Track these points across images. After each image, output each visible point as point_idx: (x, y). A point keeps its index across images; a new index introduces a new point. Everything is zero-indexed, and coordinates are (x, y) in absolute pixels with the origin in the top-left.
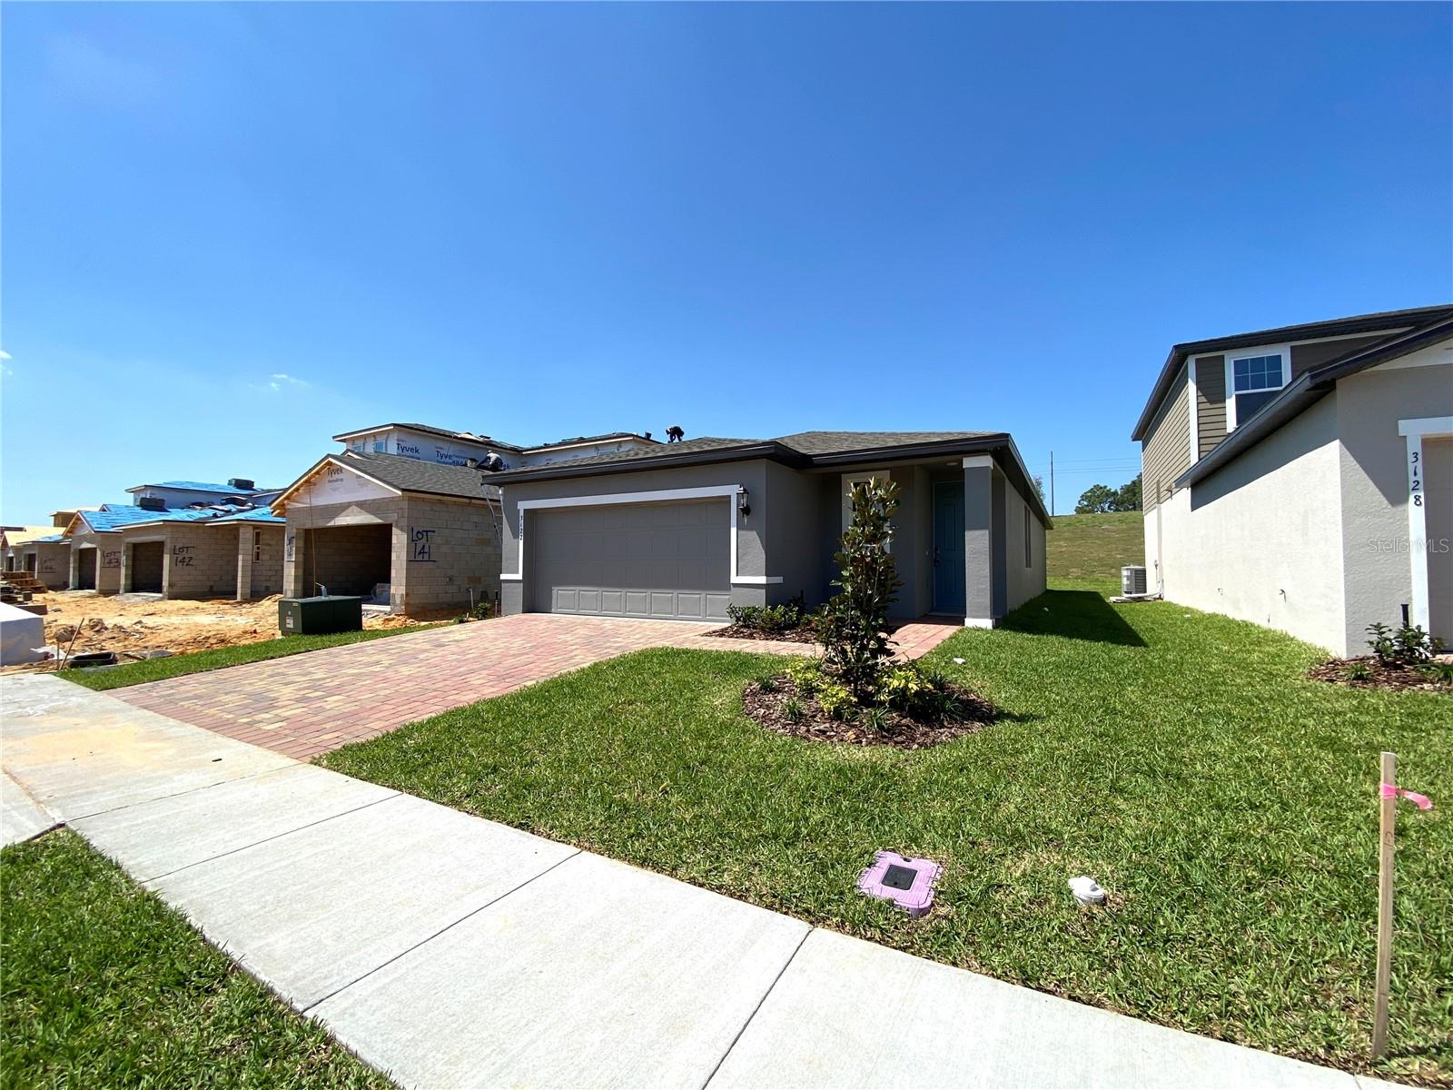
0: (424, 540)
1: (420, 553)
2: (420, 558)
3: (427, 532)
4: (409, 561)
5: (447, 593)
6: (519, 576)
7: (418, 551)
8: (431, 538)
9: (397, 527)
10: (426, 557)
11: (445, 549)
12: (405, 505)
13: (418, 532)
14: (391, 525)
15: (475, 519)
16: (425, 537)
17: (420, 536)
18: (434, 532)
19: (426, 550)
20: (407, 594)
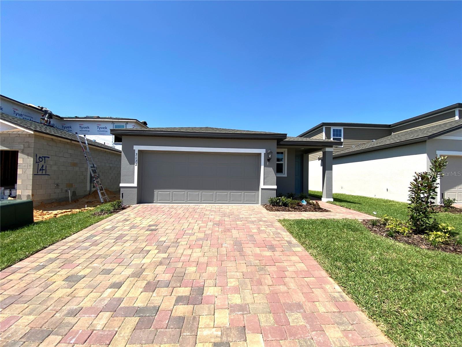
0: (43, 163)
1: (40, 170)
2: (40, 173)
3: (45, 157)
4: (34, 175)
5: (55, 193)
6: (135, 184)
7: (39, 168)
8: (47, 161)
9: (23, 152)
10: (44, 172)
11: (55, 168)
12: (32, 140)
13: (40, 157)
14: (18, 152)
15: (70, 151)
16: (44, 161)
17: (41, 160)
18: (49, 157)
19: (44, 168)
20: (33, 195)
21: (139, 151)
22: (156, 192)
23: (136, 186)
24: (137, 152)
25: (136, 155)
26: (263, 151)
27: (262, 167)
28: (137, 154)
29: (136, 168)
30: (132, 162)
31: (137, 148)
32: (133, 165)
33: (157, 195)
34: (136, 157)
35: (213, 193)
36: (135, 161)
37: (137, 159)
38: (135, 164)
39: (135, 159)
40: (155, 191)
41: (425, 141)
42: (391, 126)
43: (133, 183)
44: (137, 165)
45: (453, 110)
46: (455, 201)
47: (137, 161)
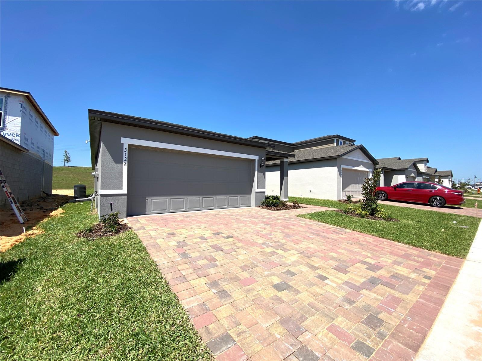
21: (130, 146)
22: (149, 200)
23: (126, 192)
24: (126, 146)
25: (124, 150)
26: (256, 158)
27: (256, 172)
28: (127, 150)
29: (125, 169)
30: (118, 160)
31: (126, 142)
32: (120, 165)
33: (150, 204)
34: (126, 153)
35: (213, 199)
36: (124, 159)
37: (127, 156)
38: (124, 163)
39: (124, 157)
40: (147, 198)
41: (336, 159)
42: (295, 145)
43: (121, 188)
44: (127, 164)
45: (334, 139)
46: (353, 197)
47: (127, 159)
